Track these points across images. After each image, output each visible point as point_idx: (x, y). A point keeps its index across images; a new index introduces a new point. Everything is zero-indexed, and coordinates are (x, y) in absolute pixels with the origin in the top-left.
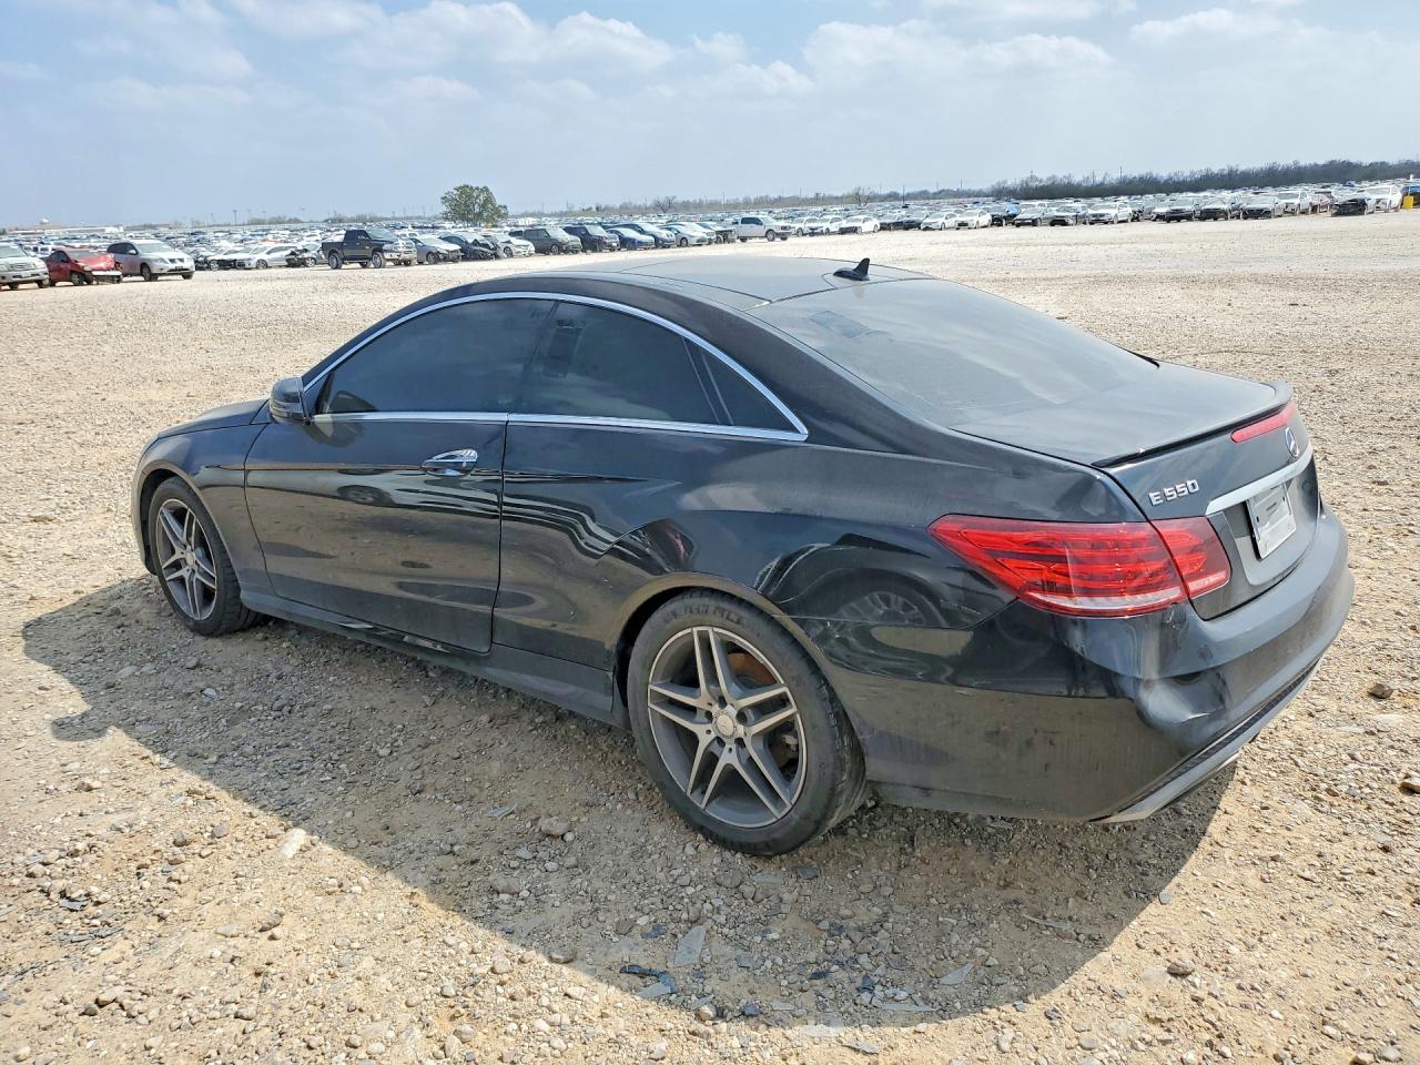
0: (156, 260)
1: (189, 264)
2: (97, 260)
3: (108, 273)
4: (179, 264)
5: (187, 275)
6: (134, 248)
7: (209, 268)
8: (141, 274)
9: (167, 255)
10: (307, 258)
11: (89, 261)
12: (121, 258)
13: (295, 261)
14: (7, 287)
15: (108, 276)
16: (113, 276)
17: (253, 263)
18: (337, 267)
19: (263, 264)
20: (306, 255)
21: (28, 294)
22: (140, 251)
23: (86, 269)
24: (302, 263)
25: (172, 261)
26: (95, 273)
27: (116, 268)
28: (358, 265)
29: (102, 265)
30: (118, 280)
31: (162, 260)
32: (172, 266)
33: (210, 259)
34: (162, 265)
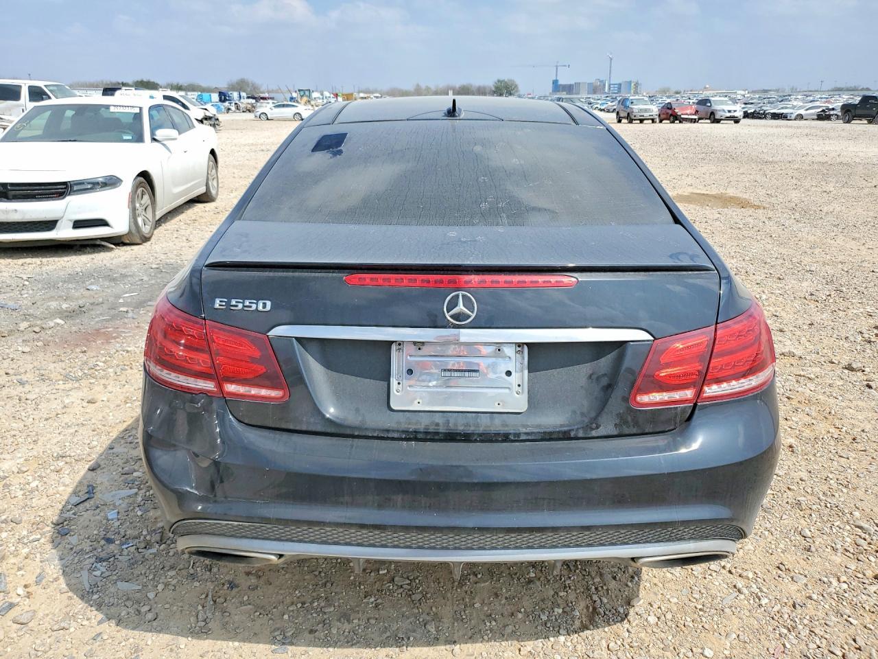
0: (720, 111)
1: (739, 114)
2: (686, 109)
3: (690, 117)
4: (732, 114)
5: (737, 121)
6: (710, 102)
7: (765, 118)
8: (709, 119)
9: (727, 108)
10: (832, 115)
11: (683, 109)
12: (701, 108)
13: (824, 116)
14: (639, 122)
15: (689, 119)
16: (692, 119)
17: (793, 116)
18: (849, 122)
19: (800, 117)
20: (832, 112)
21: (647, 125)
22: (713, 104)
23: (678, 114)
24: (828, 118)
25: (729, 111)
26: (682, 116)
27: (695, 114)
28: (866, 122)
29: (688, 112)
30: (694, 121)
31: (724, 111)
32: (728, 115)
33: (766, 112)
34: (722, 113)
